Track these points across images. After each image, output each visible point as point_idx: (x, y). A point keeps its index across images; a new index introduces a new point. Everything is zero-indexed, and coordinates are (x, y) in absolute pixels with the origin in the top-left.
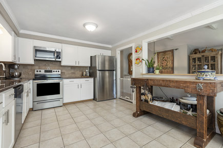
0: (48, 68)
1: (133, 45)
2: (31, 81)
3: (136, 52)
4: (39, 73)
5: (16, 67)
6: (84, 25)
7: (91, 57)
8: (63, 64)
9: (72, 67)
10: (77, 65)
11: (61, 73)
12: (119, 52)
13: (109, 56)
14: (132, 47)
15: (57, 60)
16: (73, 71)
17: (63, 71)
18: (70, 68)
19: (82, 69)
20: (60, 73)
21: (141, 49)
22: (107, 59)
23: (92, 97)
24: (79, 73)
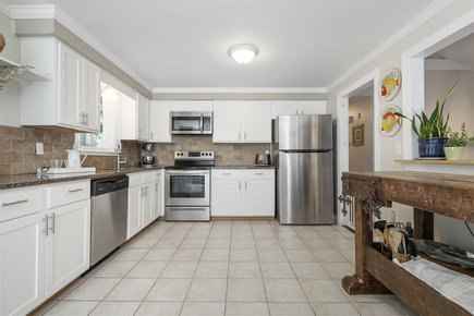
0: (195, 149)
1: (376, 76)
2: (163, 171)
3: (384, 93)
4: (180, 157)
5: (149, 148)
6: (229, 53)
7: (273, 121)
8: (216, 139)
9: (237, 146)
10: (243, 141)
11: (215, 157)
12: (346, 100)
13: (319, 115)
14: (373, 81)
15: (205, 132)
16: (237, 153)
17: (220, 153)
18: (231, 148)
19: (256, 148)
20: (212, 157)
21: (398, 83)
22: (315, 121)
23: (272, 213)
24: (249, 157)
